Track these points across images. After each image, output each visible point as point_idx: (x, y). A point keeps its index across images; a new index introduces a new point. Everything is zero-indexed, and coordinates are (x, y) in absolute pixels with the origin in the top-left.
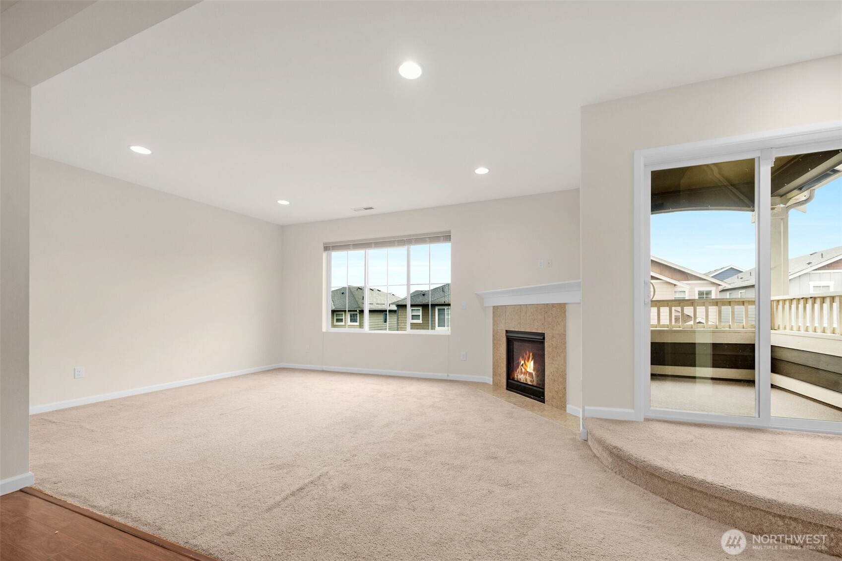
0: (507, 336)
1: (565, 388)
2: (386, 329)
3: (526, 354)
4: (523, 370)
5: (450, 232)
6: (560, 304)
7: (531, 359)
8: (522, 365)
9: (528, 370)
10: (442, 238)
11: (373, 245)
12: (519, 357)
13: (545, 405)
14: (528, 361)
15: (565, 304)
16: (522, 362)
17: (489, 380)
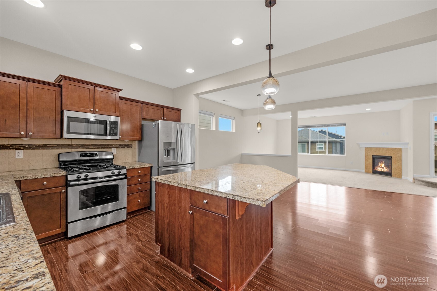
0: (372, 157)
1: (401, 172)
2: (318, 154)
3: (381, 162)
4: (380, 166)
5: (346, 123)
6: (399, 148)
7: (383, 163)
8: (380, 165)
9: (382, 166)
10: (342, 125)
11: (314, 127)
12: (378, 163)
13: (392, 177)
14: (382, 164)
15: (401, 148)
16: (380, 164)
17: (364, 171)
